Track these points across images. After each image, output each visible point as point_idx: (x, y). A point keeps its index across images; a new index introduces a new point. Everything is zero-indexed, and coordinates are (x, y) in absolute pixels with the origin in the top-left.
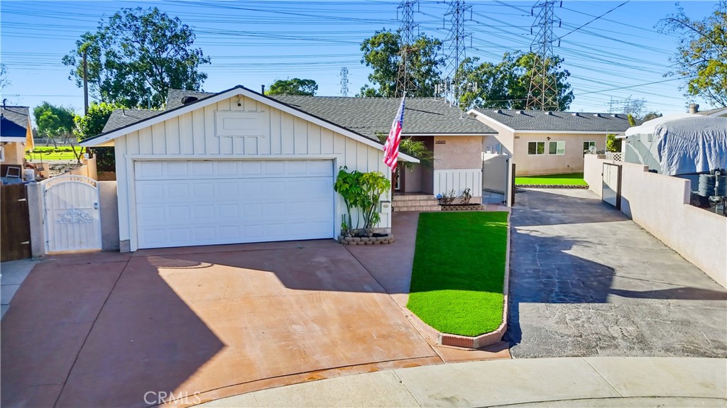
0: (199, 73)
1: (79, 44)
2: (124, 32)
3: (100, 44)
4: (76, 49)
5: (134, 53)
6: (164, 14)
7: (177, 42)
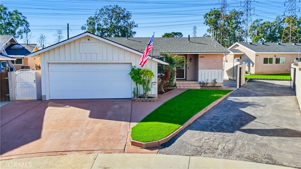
0: (133, 31)
1: (88, 21)
2: (105, 16)
3: (95, 21)
4: (86, 24)
5: (108, 24)
6: (120, 7)
7: (124, 19)
